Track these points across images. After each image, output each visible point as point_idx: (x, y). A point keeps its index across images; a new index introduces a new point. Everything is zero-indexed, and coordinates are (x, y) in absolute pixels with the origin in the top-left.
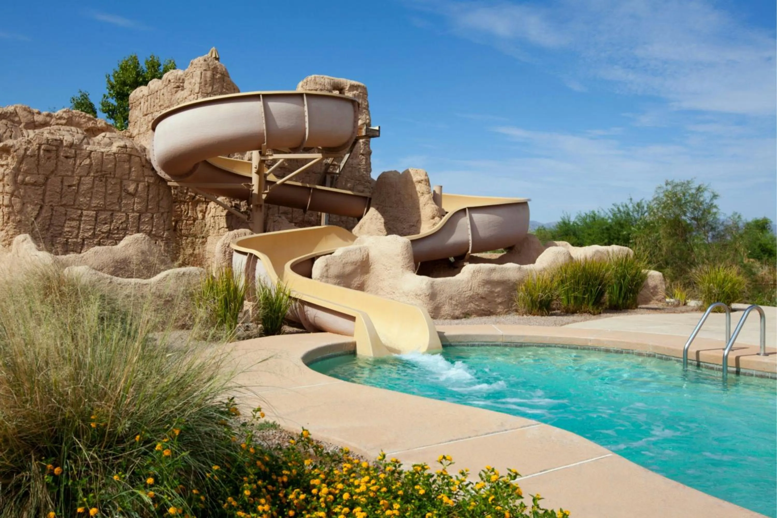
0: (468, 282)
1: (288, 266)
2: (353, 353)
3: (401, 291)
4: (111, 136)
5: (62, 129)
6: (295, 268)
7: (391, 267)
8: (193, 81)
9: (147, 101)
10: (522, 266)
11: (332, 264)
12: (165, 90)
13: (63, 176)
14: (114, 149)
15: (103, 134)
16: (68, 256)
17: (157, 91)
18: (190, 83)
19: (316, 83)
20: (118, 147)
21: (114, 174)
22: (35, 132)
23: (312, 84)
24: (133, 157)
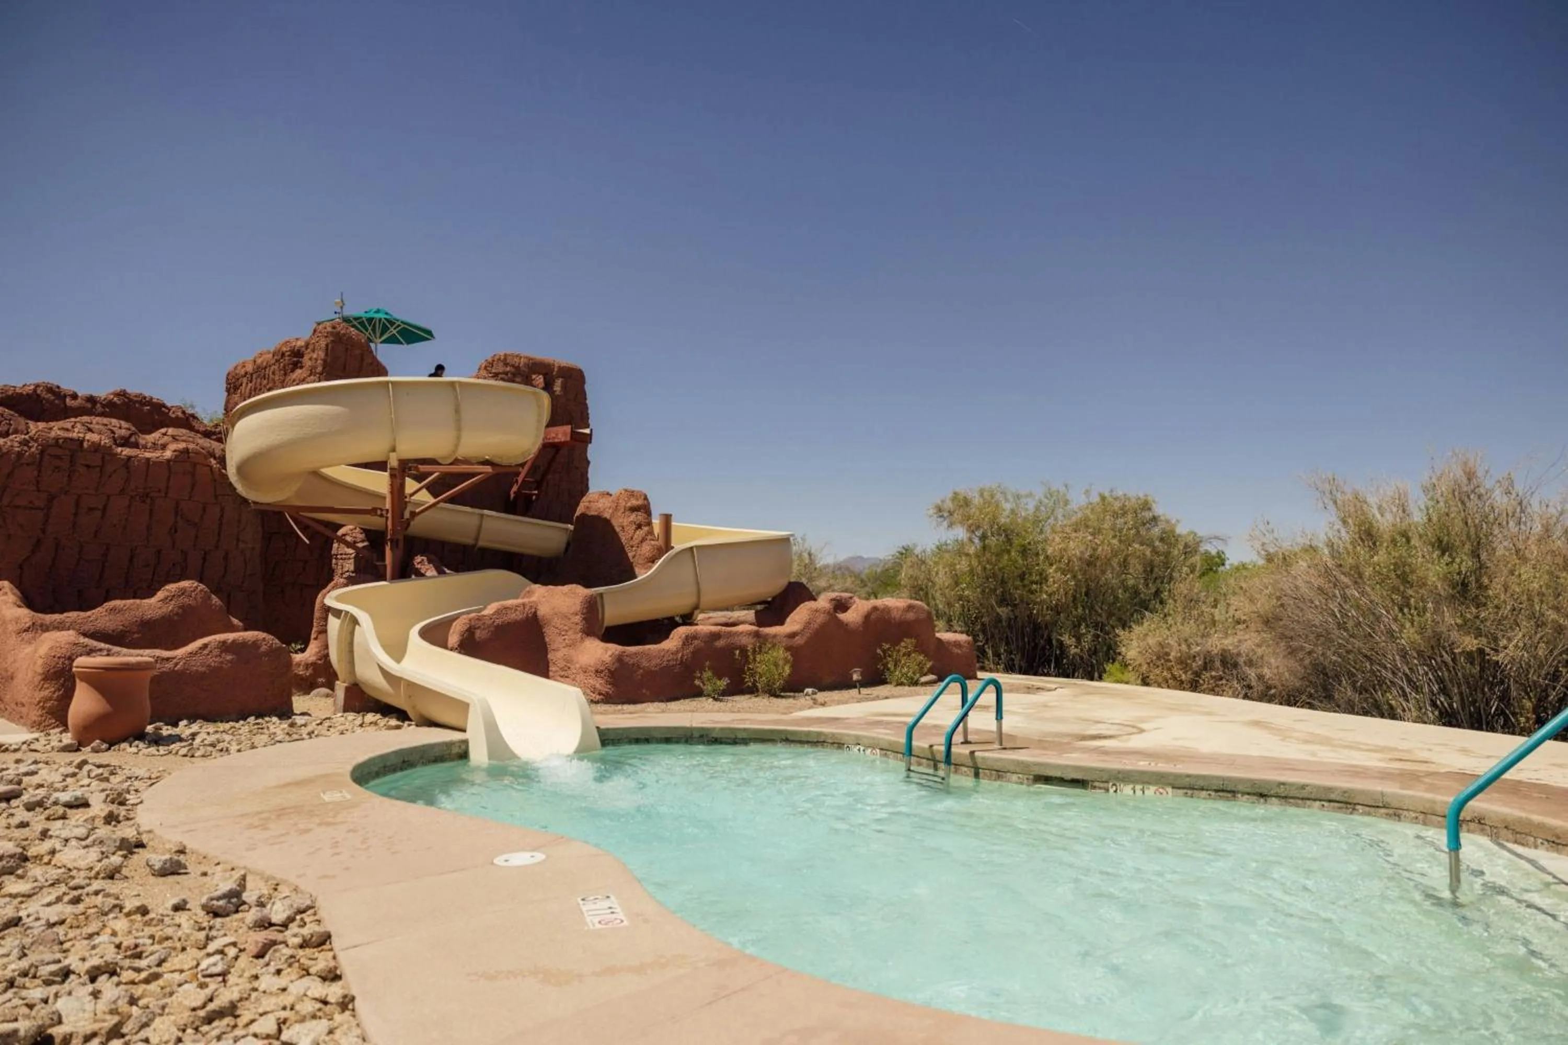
0: (677, 652)
1: (414, 632)
2: (464, 755)
3: (578, 666)
4: (175, 434)
5: (94, 422)
6: (426, 634)
7: (567, 631)
8: (315, 356)
9: (251, 382)
10: (761, 629)
11: (479, 627)
12: (276, 367)
13: (79, 496)
14: (168, 454)
15: (163, 430)
16: (65, 614)
17: (266, 367)
18: (310, 359)
19: (506, 364)
20: (175, 451)
21: (166, 494)
22: (37, 427)
23: (501, 364)
24: (198, 466)
